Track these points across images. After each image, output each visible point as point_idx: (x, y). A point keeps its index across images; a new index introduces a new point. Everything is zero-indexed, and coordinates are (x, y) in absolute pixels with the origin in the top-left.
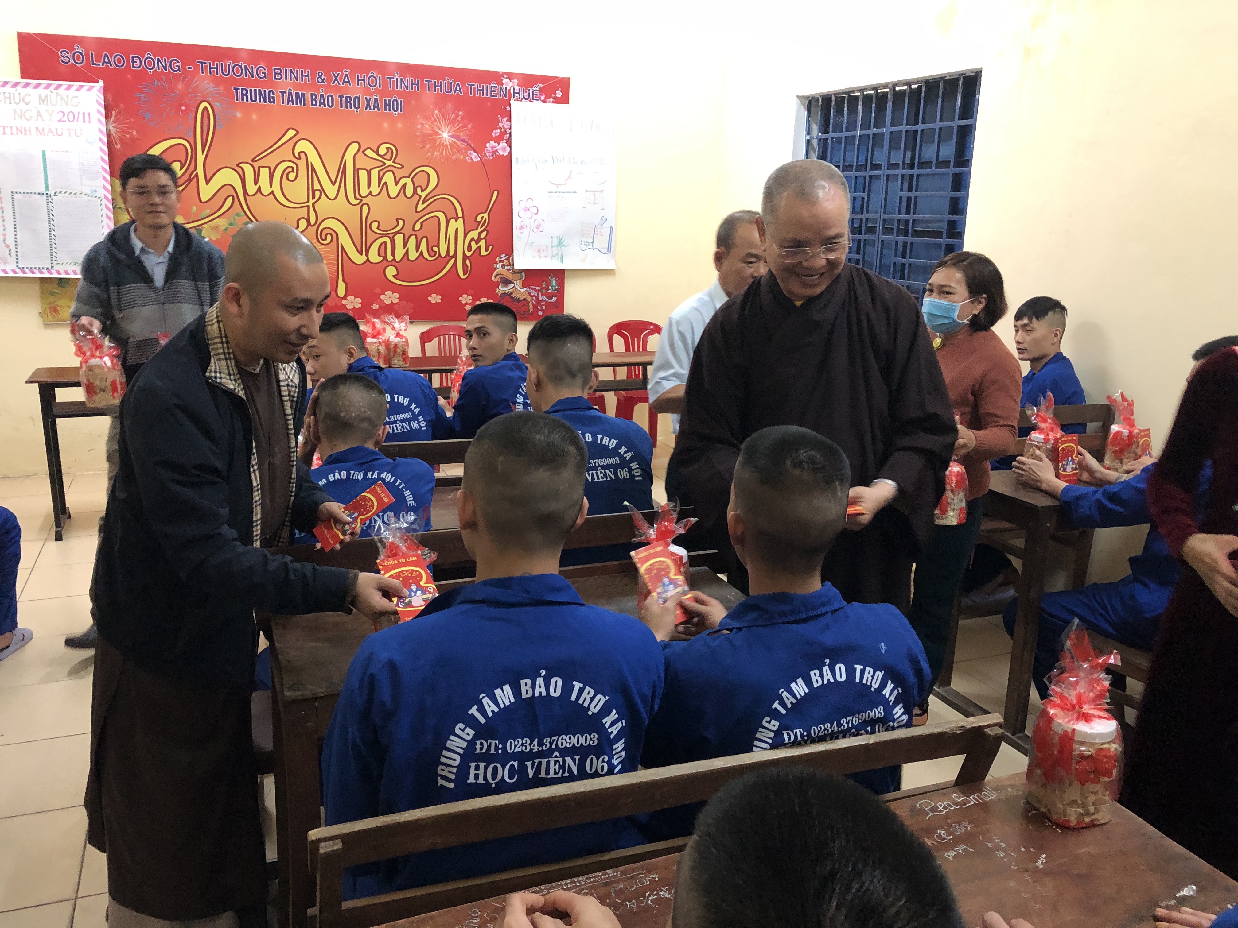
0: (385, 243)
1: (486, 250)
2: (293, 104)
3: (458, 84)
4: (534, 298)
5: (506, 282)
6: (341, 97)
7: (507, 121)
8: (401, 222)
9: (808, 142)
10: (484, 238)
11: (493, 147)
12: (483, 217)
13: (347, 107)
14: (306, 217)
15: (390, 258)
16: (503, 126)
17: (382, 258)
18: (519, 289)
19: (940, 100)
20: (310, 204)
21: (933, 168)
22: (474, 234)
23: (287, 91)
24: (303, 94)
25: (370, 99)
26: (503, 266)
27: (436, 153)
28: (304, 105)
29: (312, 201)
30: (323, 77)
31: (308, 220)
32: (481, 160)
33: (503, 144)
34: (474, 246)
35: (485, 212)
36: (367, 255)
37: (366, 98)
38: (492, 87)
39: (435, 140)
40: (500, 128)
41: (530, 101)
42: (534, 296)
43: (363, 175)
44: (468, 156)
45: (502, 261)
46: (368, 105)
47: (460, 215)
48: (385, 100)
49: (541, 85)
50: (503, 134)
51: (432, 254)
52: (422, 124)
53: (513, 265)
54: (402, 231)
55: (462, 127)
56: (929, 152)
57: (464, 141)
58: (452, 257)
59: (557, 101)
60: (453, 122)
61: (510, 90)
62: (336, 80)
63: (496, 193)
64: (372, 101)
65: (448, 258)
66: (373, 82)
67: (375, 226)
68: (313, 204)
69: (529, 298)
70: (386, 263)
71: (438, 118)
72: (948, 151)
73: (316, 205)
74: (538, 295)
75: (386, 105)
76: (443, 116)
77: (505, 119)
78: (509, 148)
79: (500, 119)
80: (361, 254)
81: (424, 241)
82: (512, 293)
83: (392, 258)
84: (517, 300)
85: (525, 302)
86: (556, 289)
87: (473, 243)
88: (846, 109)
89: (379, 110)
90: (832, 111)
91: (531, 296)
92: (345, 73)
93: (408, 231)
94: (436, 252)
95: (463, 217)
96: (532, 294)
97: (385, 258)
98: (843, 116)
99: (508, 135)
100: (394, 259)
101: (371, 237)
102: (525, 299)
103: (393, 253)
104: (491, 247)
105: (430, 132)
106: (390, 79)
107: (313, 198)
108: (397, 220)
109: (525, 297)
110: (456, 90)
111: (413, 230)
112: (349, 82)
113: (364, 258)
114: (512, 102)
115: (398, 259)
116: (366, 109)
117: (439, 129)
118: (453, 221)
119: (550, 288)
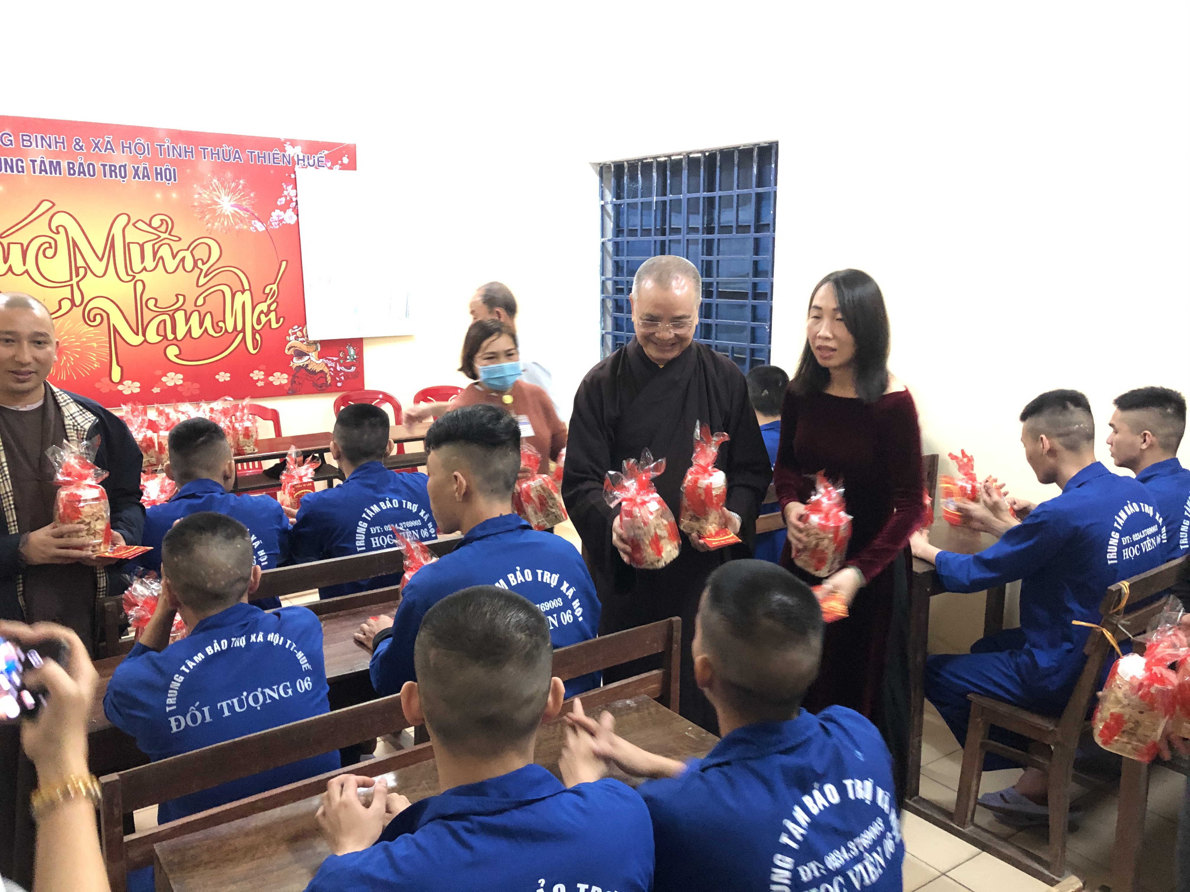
0: (164, 321)
1: (277, 322)
2: (47, 173)
3: (237, 152)
4: (332, 369)
5: (301, 354)
6: (104, 166)
7: (292, 189)
8: (181, 298)
9: (603, 207)
10: (275, 310)
11: (278, 216)
12: (271, 289)
13: (111, 176)
14: (70, 297)
15: (170, 336)
16: (288, 194)
17: (162, 338)
18: (315, 361)
19: (736, 169)
20: (74, 282)
21: (734, 233)
22: (263, 307)
23: (39, 161)
24: (58, 163)
25: (138, 167)
26: (297, 338)
27: (216, 224)
28: (60, 174)
29: (75, 280)
30: (81, 144)
31: (72, 301)
32: (266, 229)
33: (290, 212)
34: (264, 319)
35: (274, 283)
36: (144, 335)
37: (134, 167)
38: (274, 154)
39: (214, 211)
40: (286, 196)
41: (316, 168)
42: (332, 367)
43: (135, 249)
44: (253, 226)
45: (295, 333)
46: (136, 173)
47: (247, 287)
48: (156, 169)
49: (326, 152)
50: (289, 202)
51: (218, 330)
52: (200, 194)
53: (307, 337)
54: (182, 308)
55: (243, 196)
56: (728, 217)
57: (246, 210)
58: (240, 332)
59: (344, 167)
60: (234, 191)
61: (293, 157)
62: (97, 146)
63: (284, 263)
64: (141, 170)
65: (235, 333)
66: (140, 150)
67: (151, 303)
68: (78, 283)
69: (326, 370)
70: (166, 343)
71: (217, 187)
72: (747, 215)
73: (80, 283)
74: (336, 366)
75: (157, 174)
76: (223, 185)
77: (291, 187)
78: (296, 216)
79: (285, 186)
80: (137, 334)
81: (208, 316)
82: (307, 365)
83: (173, 336)
84: (314, 372)
85: (322, 375)
86: (354, 359)
87: (263, 316)
88: (639, 176)
89: (149, 179)
90: (625, 178)
91: (329, 368)
92: (107, 139)
93: (189, 306)
94: (222, 328)
95: (250, 290)
96: (329, 365)
97: (165, 337)
98: (637, 182)
99: (294, 204)
100: (175, 338)
101: (147, 315)
102: (322, 371)
103: (174, 332)
104: (282, 319)
105: (209, 202)
106: (161, 146)
107: (77, 275)
108: (177, 296)
109: (321, 369)
110: (235, 158)
111: (196, 306)
112: (112, 149)
113: (140, 339)
114: (297, 168)
115: (179, 337)
116: (134, 178)
117: (219, 198)
118: (239, 294)
119: (348, 357)
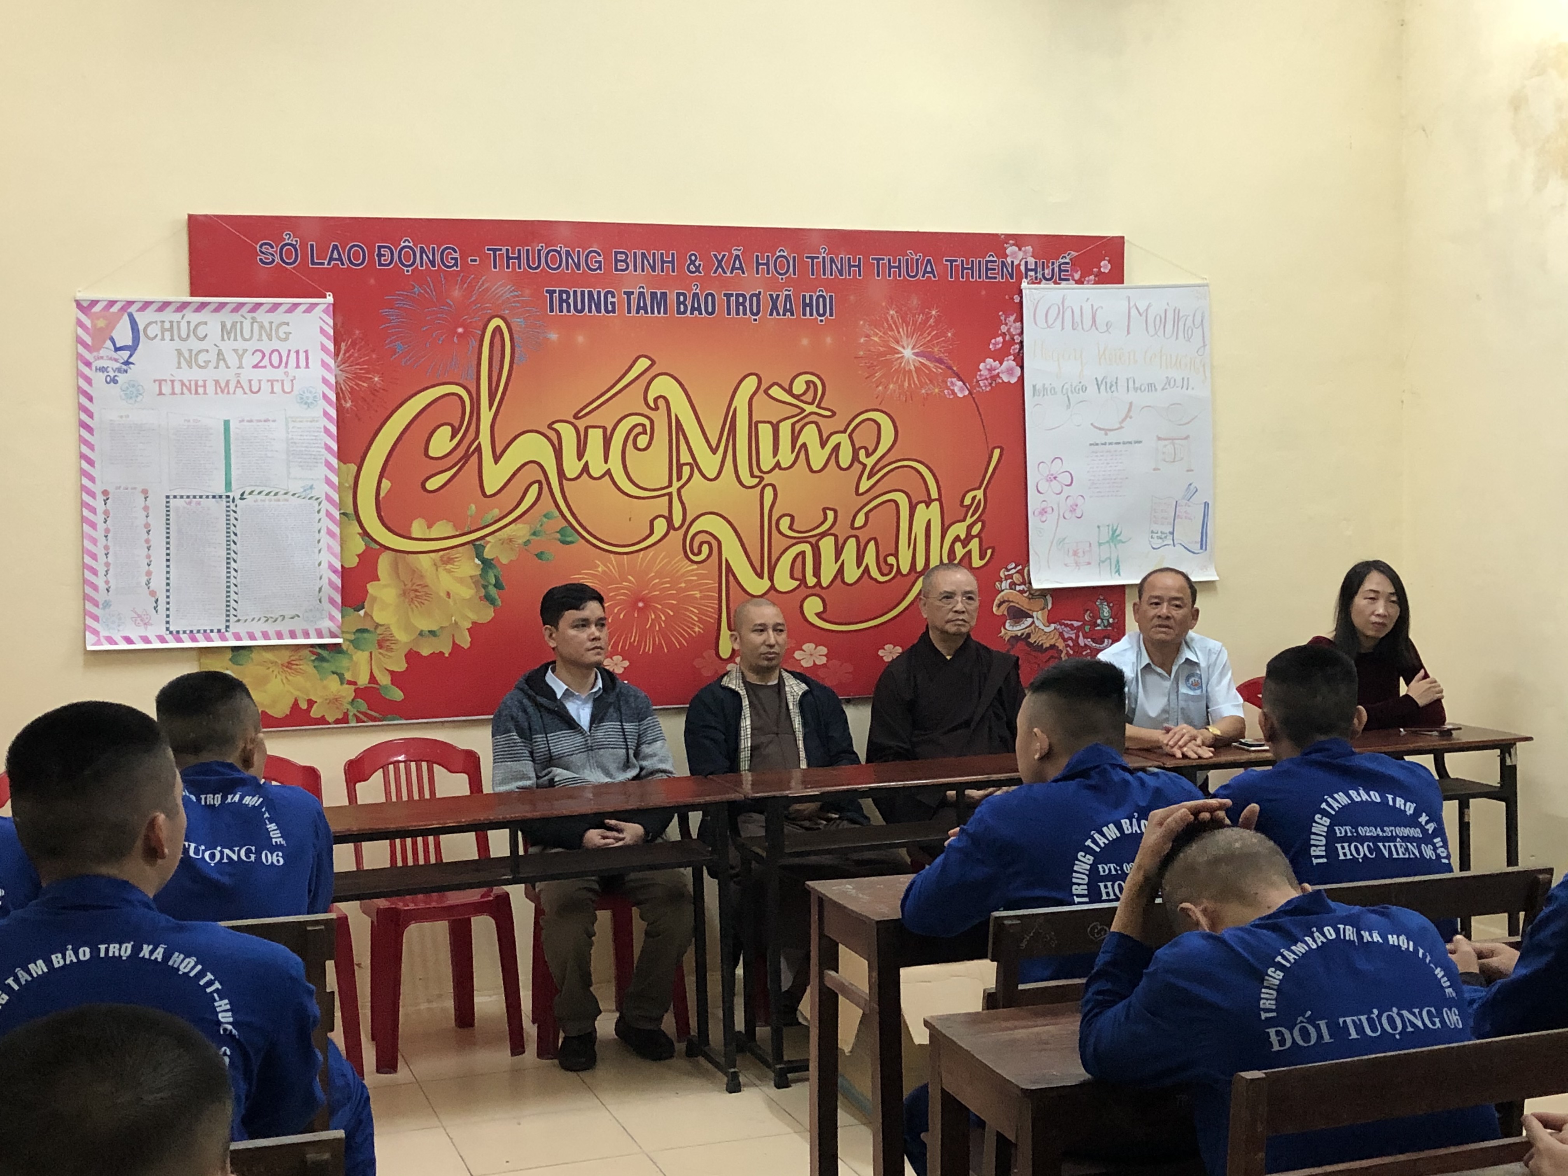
0: (803, 553)
1: (982, 558)
2: (646, 313)
3: (929, 261)
4: (1070, 643)
5: (1018, 614)
6: (729, 296)
7: (1015, 321)
8: (830, 514)
10: (978, 535)
11: (990, 370)
12: (974, 498)
13: (738, 314)
14: (667, 514)
15: (811, 581)
16: (1008, 330)
17: (798, 583)
18: (1042, 627)
20: (673, 490)
22: (959, 529)
23: (636, 292)
24: (664, 296)
25: (778, 296)
26: (1012, 586)
27: (891, 386)
28: (666, 313)
29: (676, 485)
30: (697, 263)
31: (669, 520)
32: (970, 393)
33: (1009, 363)
34: (960, 551)
35: (979, 488)
36: (771, 579)
37: (771, 296)
38: (987, 262)
39: (891, 362)
40: (1004, 335)
41: (1055, 283)
42: (1071, 639)
43: (766, 432)
44: (948, 388)
45: (1011, 577)
46: (775, 307)
47: (934, 494)
48: (804, 297)
49: (1074, 254)
50: (1008, 344)
51: (885, 569)
52: (868, 336)
53: (1030, 583)
54: (832, 531)
55: (937, 337)
57: (940, 361)
59: (1102, 279)
60: (919, 329)
61: (1019, 265)
62: (720, 266)
63: (997, 452)
64: (782, 299)
65: (913, 576)
66: (782, 267)
67: (785, 523)
68: (679, 491)
69: (1061, 645)
70: (803, 591)
71: (895, 323)
73: (683, 491)
74: (1077, 637)
75: (805, 305)
76: (904, 321)
77: (1012, 318)
78: (1018, 369)
79: (1002, 318)
80: (760, 576)
81: (872, 545)
82: (1029, 635)
83: (815, 580)
84: (1040, 648)
85: (1052, 652)
86: (1109, 624)
87: (958, 545)
89: (792, 314)
91: (1065, 640)
92: (735, 253)
93: (842, 530)
94: (892, 565)
95: (939, 500)
96: (1066, 636)
97: (803, 581)
99: (1017, 346)
100: (819, 583)
101: (779, 543)
102: (1053, 647)
103: (817, 573)
104: (989, 552)
105: (882, 349)
106: (813, 259)
107: (679, 478)
108: (824, 510)
109: (1052, 642)
110: (925, 272)
111: (852, 527)
112: (741, 268)
113: (765, 584)
114: (1024, 284)
115: (825, 582)
116: (771, 314)
117: (898, 342)
118: (922, 506)
119: (1099, 621)
